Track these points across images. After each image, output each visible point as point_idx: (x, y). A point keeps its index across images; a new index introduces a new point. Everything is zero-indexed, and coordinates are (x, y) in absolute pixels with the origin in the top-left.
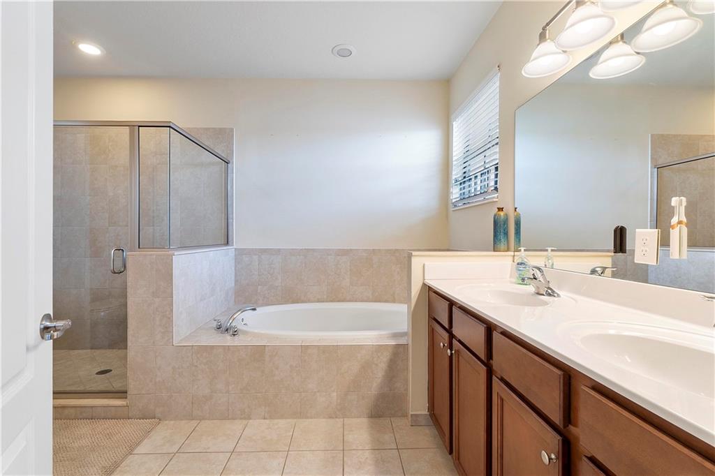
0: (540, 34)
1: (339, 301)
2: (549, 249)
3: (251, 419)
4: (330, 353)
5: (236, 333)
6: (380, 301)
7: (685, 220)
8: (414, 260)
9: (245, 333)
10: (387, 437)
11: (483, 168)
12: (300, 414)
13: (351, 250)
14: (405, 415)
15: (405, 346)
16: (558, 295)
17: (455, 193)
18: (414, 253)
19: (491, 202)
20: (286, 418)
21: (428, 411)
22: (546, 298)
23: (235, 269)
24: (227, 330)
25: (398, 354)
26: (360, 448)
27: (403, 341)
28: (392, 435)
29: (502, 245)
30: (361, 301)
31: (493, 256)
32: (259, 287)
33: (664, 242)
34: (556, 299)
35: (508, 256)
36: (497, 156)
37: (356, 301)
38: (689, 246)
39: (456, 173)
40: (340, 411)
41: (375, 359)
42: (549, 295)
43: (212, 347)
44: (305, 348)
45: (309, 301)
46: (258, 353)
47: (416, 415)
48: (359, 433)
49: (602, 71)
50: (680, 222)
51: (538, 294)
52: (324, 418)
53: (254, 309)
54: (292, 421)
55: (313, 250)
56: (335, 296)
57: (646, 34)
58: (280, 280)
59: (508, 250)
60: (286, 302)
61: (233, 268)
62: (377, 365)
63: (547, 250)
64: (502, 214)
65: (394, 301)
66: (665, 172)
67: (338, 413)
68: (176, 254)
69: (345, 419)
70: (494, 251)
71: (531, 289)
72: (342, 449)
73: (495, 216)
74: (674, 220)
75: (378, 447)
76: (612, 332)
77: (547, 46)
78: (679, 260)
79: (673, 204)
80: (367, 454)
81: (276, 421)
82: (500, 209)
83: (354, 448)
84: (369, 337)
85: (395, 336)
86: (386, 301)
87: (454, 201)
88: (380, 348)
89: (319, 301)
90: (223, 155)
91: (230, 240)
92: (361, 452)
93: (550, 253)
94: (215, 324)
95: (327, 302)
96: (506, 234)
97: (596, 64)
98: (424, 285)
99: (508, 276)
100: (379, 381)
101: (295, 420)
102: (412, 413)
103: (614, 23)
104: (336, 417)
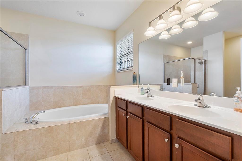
0: (149, 24)
1: (78, 105)
2: (149, 84)
3: (47, 158)
4: (81, 124)
5: (37, 123)
6: (93, 104)
7: (183, 76)
8: (111, 89)
9: (42, 122)
10: (104, 149)
11: (127, 60)
12: (69, 150)
13: (83, 86)
14: (108, 141)
15: (108, 118)
16: (154, 97)
17: (118, 67)
18: (111, 86)
19: (131, 71)
20: (63, 153)
21: (116, 137)
22: (151, 98)
23: (30, 96)
24: (32, 122)
25: (106, 120)
26: (96, 156)
27: (107, 116)
28: (105, 148)
29: (135, 83)
30: (87, 104)
31: (133, 86)
32: (42, 102)
33: (179, 82)
34: (153, 98)
35: (137, 86)
36: (133, 57)
37: (85, 105)
38: (184, 83)
39: (118, 61)
40: (86, 145)
41: (98, 124)
42: (151, 97)
43: (26, 131)
44: (71, 124)
45: (66, 106)
46: (50, 129)
47: (112, 140)
48: (94, 151)
49: (162, 37)
50: (182, 77)
51: (148, 97)
52: (79, 149)
53: (44, 112)
54: (66, 153)
55: (67, 86)
56: (76, 103)
57: (172, 30)
58: (52, 99)
59: (137, 85)
60: (55, 108)
61: (29, 95)
62: (98, 126)
63: (148, 84)
64: (135, 74)
65: (98, 103)
66: (166, 64)
67: (84, 146)
68: (4, 90)
69: (87, 147)
70: (133, 85)
71: (146, 95)
72: (89, 158)
73: (133, 74)
74: (181, 77)
75: (102, 154)
76: (175, 105)
77: (151, 28)
78: (183, 86)
79: (181, 72)
80: (99, 157)
81: (59, 155)
82: (134, 73)
83: (93, 156)
84: (95, 116)
85: (104, 115)
86: (96, 103)
87: (117, 70)
88: (99, 120)
89: (70, 106)
90: (24, 45)
91: (27, 83)
92: (96, 157)
93: (149, 85)
94: (24, 121)
95: (73, 106)
96: (136, 80)
97: (160, 35)
98: (114, 96)
99: (137, 92)
100: (99, 131)
101: (67, 153)
102: (111, 139)
103: (168, 25)
104: (84, 148)
